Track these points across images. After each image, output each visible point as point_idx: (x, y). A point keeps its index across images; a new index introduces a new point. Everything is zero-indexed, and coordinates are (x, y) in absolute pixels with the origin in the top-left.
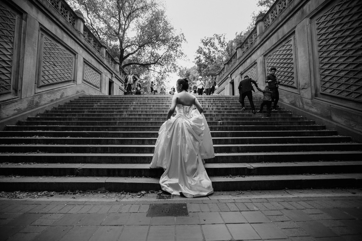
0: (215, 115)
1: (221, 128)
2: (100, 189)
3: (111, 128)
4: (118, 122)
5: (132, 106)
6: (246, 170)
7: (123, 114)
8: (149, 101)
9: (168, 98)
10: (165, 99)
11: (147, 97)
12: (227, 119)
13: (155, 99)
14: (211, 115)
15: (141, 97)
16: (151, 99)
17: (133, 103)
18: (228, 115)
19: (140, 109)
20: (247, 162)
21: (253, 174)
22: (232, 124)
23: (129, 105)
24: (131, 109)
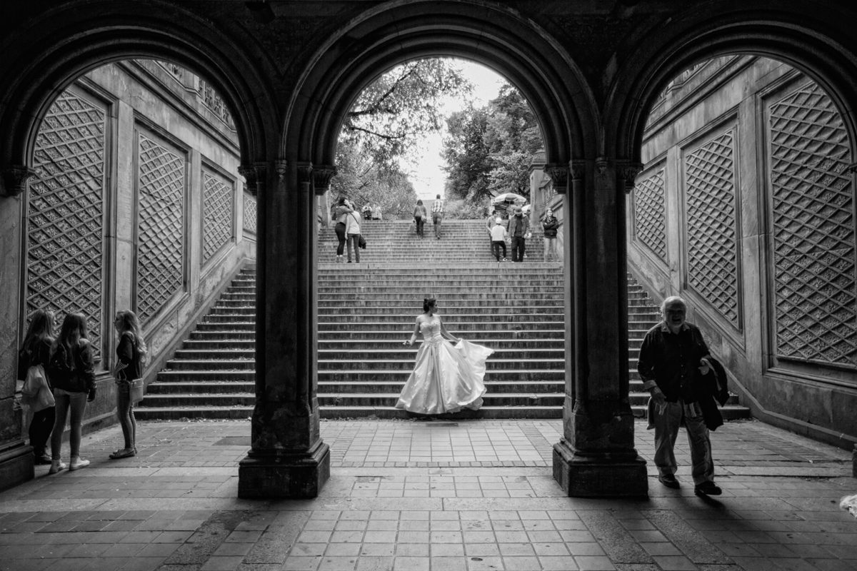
0: (514, 317)
1: (516, 344)
2: (371, 416)
3: (346, 345)
5: (360, 297)
6: (528, 400)
7: (352, 317)
8: (390, 284)
9: (427, 273)
10: (421, 276)
11: (384, 270)
12: (531, 326)
13: (400, 276)
14: (506, 317)
15: (370, 270)
16: (391, 276)
17: (360, 288)
18: (536, 318)
19: (379, 304)
20: (535, 392)
21: (536, 405)
22: (538, 335)
23: (354, 295)
24: (362, 304)
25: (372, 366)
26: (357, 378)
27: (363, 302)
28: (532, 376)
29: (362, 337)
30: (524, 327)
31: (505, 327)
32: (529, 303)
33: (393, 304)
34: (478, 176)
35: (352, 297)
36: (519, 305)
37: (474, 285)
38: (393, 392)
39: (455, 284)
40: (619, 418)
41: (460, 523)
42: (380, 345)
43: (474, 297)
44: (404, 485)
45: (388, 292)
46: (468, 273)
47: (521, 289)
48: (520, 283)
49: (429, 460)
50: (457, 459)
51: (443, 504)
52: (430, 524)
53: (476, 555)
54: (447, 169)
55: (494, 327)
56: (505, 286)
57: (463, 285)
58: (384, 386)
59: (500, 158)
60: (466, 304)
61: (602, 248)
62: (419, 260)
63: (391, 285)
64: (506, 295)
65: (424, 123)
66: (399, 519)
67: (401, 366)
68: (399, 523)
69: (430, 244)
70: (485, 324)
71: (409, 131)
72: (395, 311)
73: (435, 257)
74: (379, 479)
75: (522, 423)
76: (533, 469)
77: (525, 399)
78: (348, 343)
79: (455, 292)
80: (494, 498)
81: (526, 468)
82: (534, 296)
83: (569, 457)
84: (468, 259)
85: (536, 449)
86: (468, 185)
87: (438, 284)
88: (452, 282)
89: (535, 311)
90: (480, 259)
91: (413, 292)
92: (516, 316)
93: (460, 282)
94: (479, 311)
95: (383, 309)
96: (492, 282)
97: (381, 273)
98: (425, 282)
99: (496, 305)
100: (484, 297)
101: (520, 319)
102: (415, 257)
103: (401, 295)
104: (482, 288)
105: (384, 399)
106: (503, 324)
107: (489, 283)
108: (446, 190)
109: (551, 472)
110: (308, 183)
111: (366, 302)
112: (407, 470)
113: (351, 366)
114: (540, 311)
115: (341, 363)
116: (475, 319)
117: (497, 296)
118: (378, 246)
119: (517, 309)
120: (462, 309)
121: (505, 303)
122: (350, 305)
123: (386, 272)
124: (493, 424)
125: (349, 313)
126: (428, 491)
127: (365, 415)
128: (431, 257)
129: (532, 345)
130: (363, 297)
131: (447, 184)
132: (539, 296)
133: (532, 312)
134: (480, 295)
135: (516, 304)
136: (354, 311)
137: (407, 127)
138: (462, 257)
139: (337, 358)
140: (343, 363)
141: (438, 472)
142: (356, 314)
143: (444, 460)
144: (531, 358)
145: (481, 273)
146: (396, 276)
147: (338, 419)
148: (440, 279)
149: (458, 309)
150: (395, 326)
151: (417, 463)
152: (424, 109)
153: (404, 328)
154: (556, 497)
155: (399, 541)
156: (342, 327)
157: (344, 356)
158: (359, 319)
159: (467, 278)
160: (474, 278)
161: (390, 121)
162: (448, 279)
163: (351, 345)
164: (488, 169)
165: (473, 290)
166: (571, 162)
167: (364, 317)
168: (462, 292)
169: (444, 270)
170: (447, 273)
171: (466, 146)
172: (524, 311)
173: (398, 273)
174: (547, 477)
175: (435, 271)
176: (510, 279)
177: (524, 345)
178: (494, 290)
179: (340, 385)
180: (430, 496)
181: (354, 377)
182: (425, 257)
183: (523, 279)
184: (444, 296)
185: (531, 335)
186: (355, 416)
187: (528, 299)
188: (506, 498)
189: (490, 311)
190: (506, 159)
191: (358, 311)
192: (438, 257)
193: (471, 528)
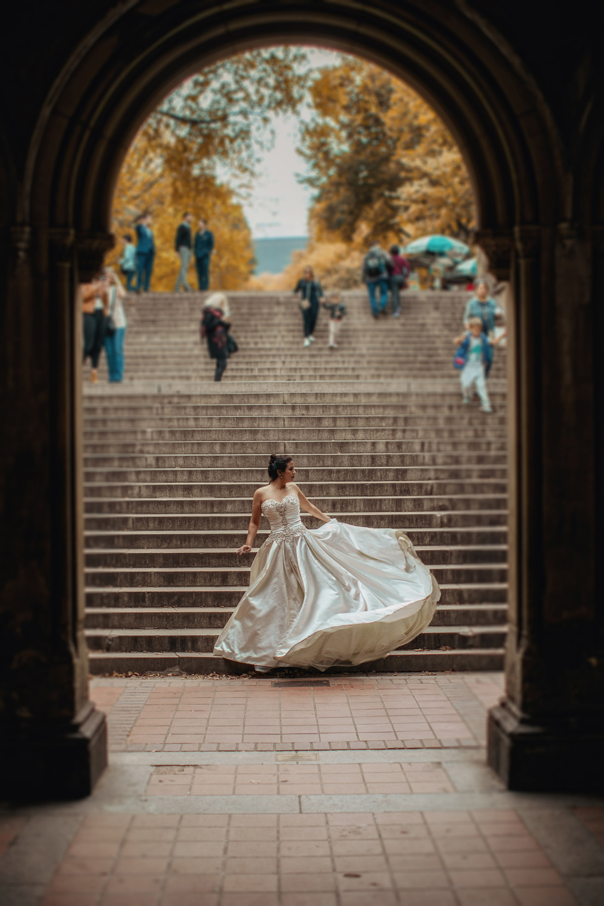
0: (435, 486)
1: (438, 537)
2: (171, 669)
3: (121, 540)
4: (133, 519)
5: (146, 449)
6: (456, 637)
7: (131, 487)
8: (201, 423)
9: (272, 402)
10: (260, 407)
11: (189, 397)
12: (467, 504)
13: (221, 407)
14: (420, 486)
15: (164, 397)
16: (203, 407)
17: (144, 432)
18: (476, 488)
19: (181, 462)
20: (470, 624)
21: (471, 647)
22: (479, 520)
23: (133, 445)
24: (149, 462)
25: (170, 579)
26: (144, 601)
27: (151, 459)
28: (466, 596)
29: (151, 525)
30: (453, 505)
31: (418, 504)
32: (464, 459)
33: (209, 462)
34: (375, 195)
35: (130, 449)
36: (445, 464)
37: (361, 425)
38: (211, 626)
39: (326, 423)
40: (593, 661)
41: (328, 829)
42: (185, 540)
43: (362, 449)
44: (236, 777)
45: (198, 438)
46: (350, 400)
47: (451, 433)
48: (449, 420)
49: (277, 739)
50: (325, 738)
51: (300, 802)
52: (278, 832)
53: (351, 870)
54: (311, 182)
55: (399, 504)
56: (421, 426)
57: (341, 424)
58: (193, 614)
59: (418, 163)
60: (346, 462)
61: (568, 377)
62: (256, 373)
63: (204, 424)
64: (423, 444)
65: (266, 92)
66: (229, 824)
67: (224, 579)
68: (228, 831)
69: (279, 339)
70: (380, 500)
71: (236, 109)
72: (211, 475)
73: (287, 366)
74: (192, 768)
75: (443, 679)
76: (454, 752)
77: (452, 635)
78: (124, 537)
79: (325, 438)
80: (386, 795)
81: (443, 751)
82: (473, 446)
83: (511, 725)
84: (353, 369)
85: (464, 721)
86: (355, 215)
87: (294, 423)
88: (319, 419)
89: (475, 474)
90: (377, 369)
91: (246, 439)
92: (440, 485)
93: (335, 419)
94: (371, 474)
95: (190, 472)
96: (395, 419)
97: (184, 403)
98: (267, 419)
99: (403, 464)
100: (381, 447)
101: (448, 489)
102: (249, 367)
103: (223, 445)
104: (377, 431)
105: (194, 639)
106: (414, 500)
107: (391, 422)
108: (309, 224)
109: (483, 755)
110: (67, 265)
111: (157, 459)
112: (240, 756)
113: (131, 579)
114: (485, 474)
115: (113, 574)
116: (362, 489)
117: (404, 447)
118: (176, 344)
119: (442, 471)
120: (338, 471)
121: (420, 460)
122: (125, 464)
123: (194, 399)
124: (391, 680)
125: (125, 480)
126: (275, 787)
127: (160, 668)
128: (279, 365)
129: (467, 538)
130: (151, 449)
131: (311, 211)
132: (484, 447)
133: (469, 476)
134: (374, 444)
135: (440, 460)
136: (133, 477)
137: (231, 101)
138: (341, 366)
139: (106, 565)
140: (117, 573)
141: (293, 759)
142: (138, 481)
143: (302, 741)
144: (465, 562)
145: (375, 400)
146: (213, 407)
147: (111, 675)
148: (298, 413)
149: (330, 472)
150: (212, 504)
151: (256, 744)
152: (265, 66)
153: (229, 507)
154: (488, 790)
155: (230, 854)
156: (112, 507)
157: (119, 560)
158: (144, 492)
159: (349, 410)
160: (361, 410)
161: (198, 89)
162: (312, 414)
163: (132, 541)
164: (395, 183)
165: (361, 435)
166: (517, 229)
167: (154, 487)
168: (339, 438)
169: (304, 395)
170: (311, 401)
171: (350, 136)
172: (455, 474)
173: (215, 402)
174: (477, 762)
175: (286, 398)
176: (431, 412)
177: (454, 539)
178: (399, 435)
179: (114, 614)
180: (278, 793)
181: (138, 600)
182: (268, 366)
183: (455, 413)
184: (305, 447)
185: (466, 520)
186: (142, 669)
187: (464, 452)
188: (406, 794)
189: (391, 475)
190: (431, 165)
191: (142, 476)
192: (293, 366)
193: (346, 836)
